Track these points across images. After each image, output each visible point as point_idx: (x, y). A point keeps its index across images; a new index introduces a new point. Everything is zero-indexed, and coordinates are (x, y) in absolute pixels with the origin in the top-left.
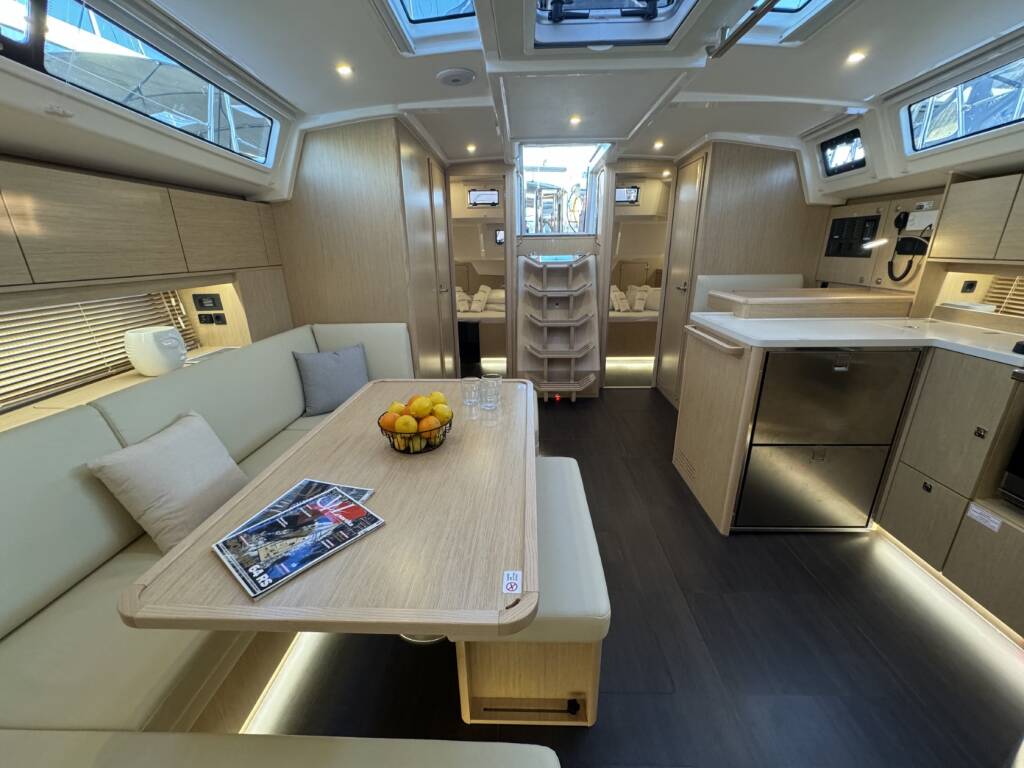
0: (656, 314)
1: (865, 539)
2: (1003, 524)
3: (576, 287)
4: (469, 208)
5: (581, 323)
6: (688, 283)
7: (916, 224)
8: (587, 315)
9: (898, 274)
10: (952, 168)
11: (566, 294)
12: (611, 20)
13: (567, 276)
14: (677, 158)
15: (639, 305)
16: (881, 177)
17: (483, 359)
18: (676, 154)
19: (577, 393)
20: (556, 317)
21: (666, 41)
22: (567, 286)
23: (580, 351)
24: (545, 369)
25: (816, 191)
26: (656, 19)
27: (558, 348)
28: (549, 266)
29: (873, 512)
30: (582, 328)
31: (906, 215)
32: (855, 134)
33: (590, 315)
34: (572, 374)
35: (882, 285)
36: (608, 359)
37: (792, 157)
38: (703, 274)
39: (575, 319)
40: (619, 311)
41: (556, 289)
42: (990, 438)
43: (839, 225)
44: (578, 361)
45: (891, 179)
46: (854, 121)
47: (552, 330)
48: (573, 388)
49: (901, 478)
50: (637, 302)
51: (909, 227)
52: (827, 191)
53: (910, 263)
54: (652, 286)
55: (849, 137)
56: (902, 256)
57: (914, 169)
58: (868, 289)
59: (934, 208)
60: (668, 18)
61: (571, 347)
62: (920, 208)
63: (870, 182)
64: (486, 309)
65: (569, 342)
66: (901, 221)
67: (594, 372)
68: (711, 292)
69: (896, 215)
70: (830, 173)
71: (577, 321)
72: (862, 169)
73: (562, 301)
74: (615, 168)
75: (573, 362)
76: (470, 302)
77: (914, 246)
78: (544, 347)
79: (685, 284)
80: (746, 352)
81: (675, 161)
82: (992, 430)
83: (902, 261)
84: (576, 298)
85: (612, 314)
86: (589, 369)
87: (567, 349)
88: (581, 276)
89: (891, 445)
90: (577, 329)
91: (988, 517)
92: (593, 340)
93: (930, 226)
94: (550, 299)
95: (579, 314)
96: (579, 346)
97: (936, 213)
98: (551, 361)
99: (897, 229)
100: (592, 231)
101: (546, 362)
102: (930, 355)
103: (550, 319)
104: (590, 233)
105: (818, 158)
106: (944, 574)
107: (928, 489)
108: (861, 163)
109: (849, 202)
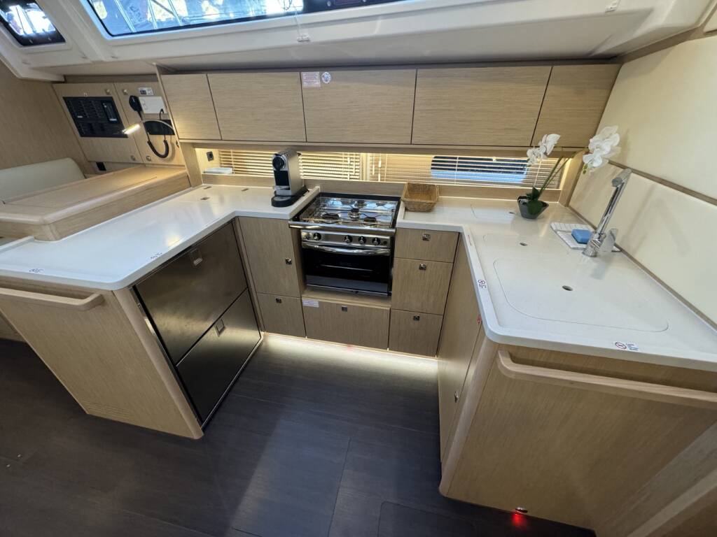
2: (320, 303)
7: (152, 106)
9: (163, 152)
16: (91, 59)
25: (20, 60)
29: (258, 325)
31: (136, 99)
35: (154, 162)
42: (294, 263)
43: (74, 104)
45: (102, 62)
49: (263, 303)
51: (145, 112)
53: (166, 141)
56: (156, 137)
57: (122, 54)
59: (156, 94)
62: (144, 93)
66: (136, 105)
72: (63, 45)
77: (159, 127)
80: (107, 298)
82: (292, 258)
83: (159, 142)
89: (248, 287)
91: (312, 301)
93: (162, 110)
97: (160, 99)
99: (136, 112)
102: (238, 223)
107: (279, 302)
108: (57, 38)
109: (67, 79)
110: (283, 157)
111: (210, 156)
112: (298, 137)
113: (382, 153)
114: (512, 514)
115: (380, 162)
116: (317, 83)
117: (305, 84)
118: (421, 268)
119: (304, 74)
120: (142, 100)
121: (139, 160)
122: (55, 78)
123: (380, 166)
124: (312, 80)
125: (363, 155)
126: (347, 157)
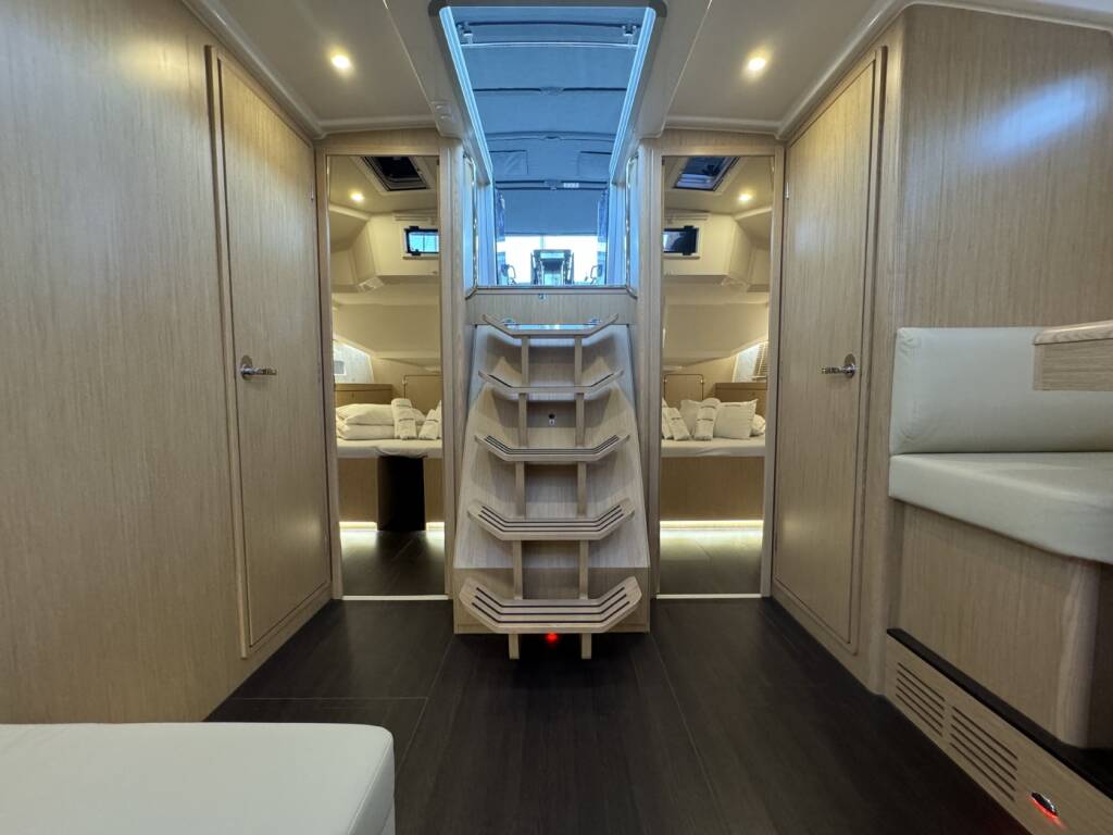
0: (760, 442)
3: (591, 382)
4: (405, 258)
5: (600, 455)
8: (614, 438)
11: (567, 396)
13: (572, 361)
14: (780, 126)
15: (704, 429)
19: (596, 637)
20: (552, 441)
23: (601, 521)
24: (515, 563)
27: (551, 511)
28: (535, 341)
30: (604, 466)
33: (622, 437)
34: (584, 579)
36: (663, 523)
39: (589, 446)
40: (672, 438)
44: (594, 546)
47: (534, 472)
48: (585, 619)
50: (701, 425)
61: (582, 511)
65: (575, 498)
67: (635, 572)
71: (595, 450)
73: (561, 411)
74: (660, 148)
75: (584, 549)
76: (420, 424)
78: (522, 511)
79: (850, 360)
84: (589, 404)
85: (665, 444)
86: (625, 564)
87: (572, 516)
90: (592, 468)
92: (629, 492)
94: (534, 406)
95: (597, 438)
96: (596, 509)
98: (529, 547)
100: (620, 281)
101: (518, 549)
103: (536, 445)
104: (617, 284)
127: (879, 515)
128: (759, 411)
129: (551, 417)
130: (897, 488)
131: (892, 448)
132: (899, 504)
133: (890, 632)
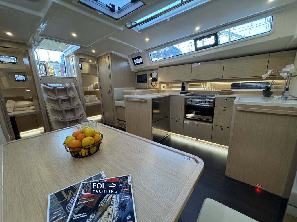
1: (169, 137)
2: (189, 122)
3: (71, 95)
5: (78, 107)
6: (111, 90)
7: (155, 75)
9: (153, 85)
10: (159, 65)
12: (102, 6)
13: (66, 91)
14: (97, 56)
16: (147, 66)
17: (20, 133)
18: (96, 55)
20: (66, 106)
21: (117, 19)
22: (67, 95)
25: (133, 68)
26: (114, 12)
28: (57, 88)
31: (152, 74)
32: (140, 57)
33: (79, 104)
35: (151, 88)
37: (126, 60)
38: (116, 87)
41: (62, 97)
42: (183, 109)
43: (138, 76)
45: (148, 67)
46: (140, 54)
47: (66, 111)
49: (172, 121)
51: (153, 76)
52: (135, 69)
53: (155, 83)
54: (89, 95)
55: (139, 57)
56: (153, 82)
57: (153, 65)
58: (148, 89)
59: (156, 73)
60: (118, 14)
61: (75, 116)
62: (154, 73)
63: (145, 67)
64: (14, 111)
65: (74, 114)
66: (151, 75)
68: (122, 91)
69: (150, 74)
70: (135, 65)
71: (76, 106)
72: (142, 64)
74: (78, 56)
75: (79, 120)
77: (155, 80)
78: (65, 118)
79: (110, 91)
80: (148, 101)
81: (96, 57)
82: (183, 107)
83: (154, 83)
84: (72, 99)
85: (86, 104)
88: (71, 91)
89: (169, 116)
90: (77, 109)
93: (157, 76)
94: (62, 100)
96: (78, 115)
97: (157, 74)
99: (151, 77)
101: (68, 123)
102: (170, 97)
105: (132, 61)
106: (184, 135)
107: (177, 121)
108: (142, 63)
109: (139, 71)
110: (185, 83)
111: (164, 87)
112: (189, 79)
113: (214, 82)
114: (256, 188)
115: (213, 86)
116: (196, 66)
117: (193, 66)
118: (224, 110)
119: (193, 64)
120: (153, 74)
121: (148, 88)
122: (137, 72)
123: (213, 87)
124: (195, 65)
125: (208, 83)
126: (202, 84)
127: (115, 108)
128: (96, 97)
129: (64, 102)
130: (116, 105)
131: (115, 100)
132: (116, 106)
133: (117, 120)
